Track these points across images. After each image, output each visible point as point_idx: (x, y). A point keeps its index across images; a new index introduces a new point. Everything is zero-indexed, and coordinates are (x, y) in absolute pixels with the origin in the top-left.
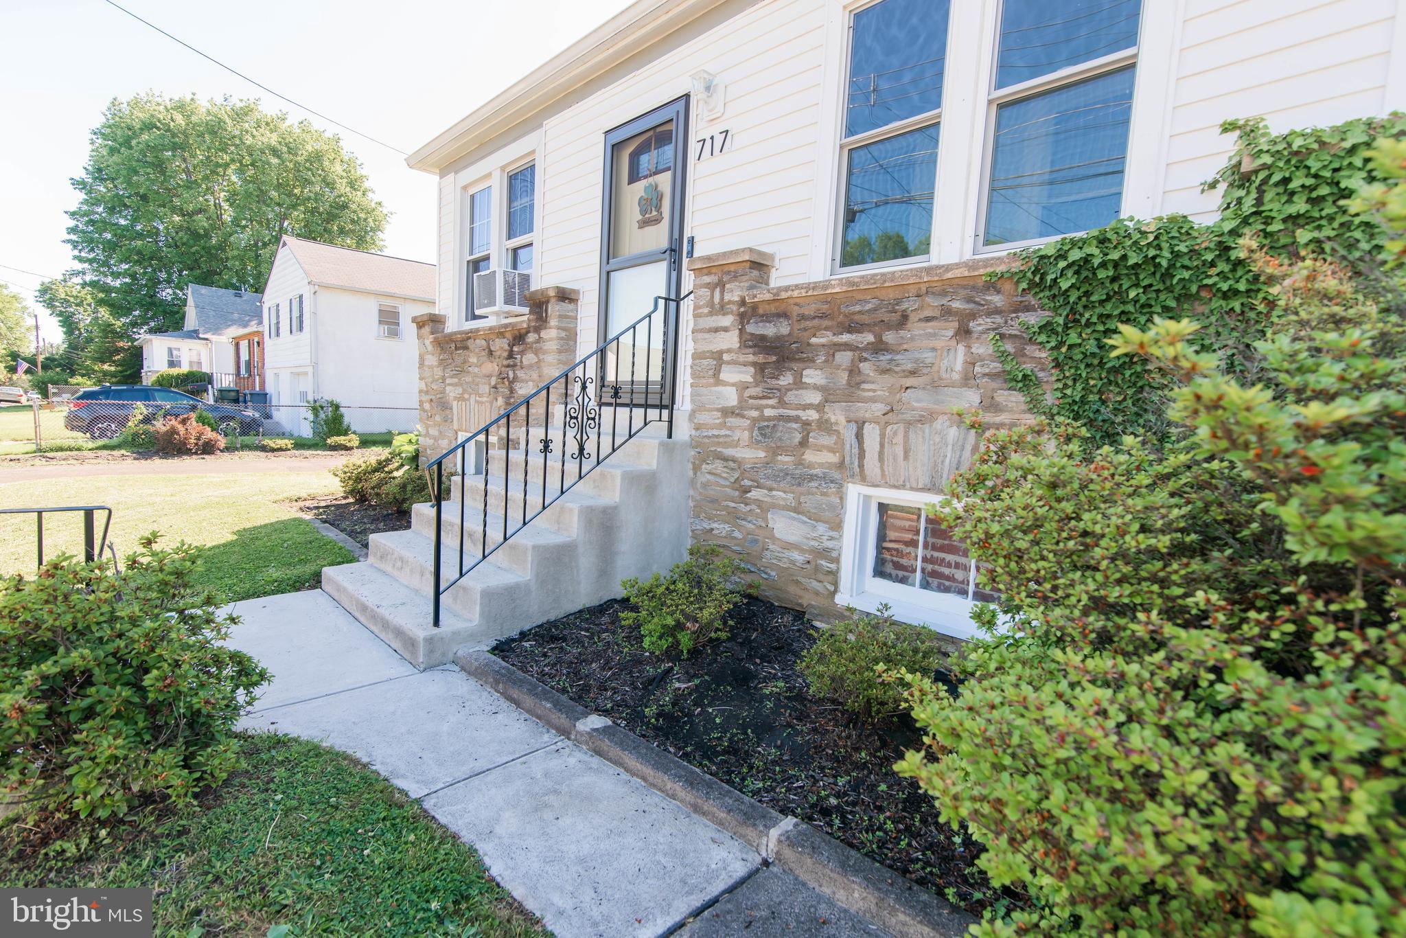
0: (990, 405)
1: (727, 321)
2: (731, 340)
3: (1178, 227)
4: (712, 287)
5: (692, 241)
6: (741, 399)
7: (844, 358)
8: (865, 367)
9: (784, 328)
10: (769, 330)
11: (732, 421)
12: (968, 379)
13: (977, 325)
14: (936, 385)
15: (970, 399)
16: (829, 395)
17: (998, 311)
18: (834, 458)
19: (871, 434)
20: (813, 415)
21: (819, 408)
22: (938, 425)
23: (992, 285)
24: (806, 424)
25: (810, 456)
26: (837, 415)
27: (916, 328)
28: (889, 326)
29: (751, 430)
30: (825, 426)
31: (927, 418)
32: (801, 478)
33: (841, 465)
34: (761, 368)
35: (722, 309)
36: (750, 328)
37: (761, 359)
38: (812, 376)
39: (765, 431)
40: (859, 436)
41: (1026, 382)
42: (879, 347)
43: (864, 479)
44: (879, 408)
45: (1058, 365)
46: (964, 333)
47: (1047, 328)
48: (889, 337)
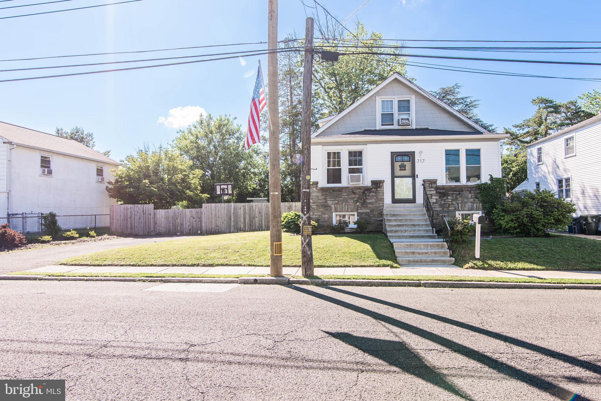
0: (474, 201)
1: (433, 189)
2: (434, 192)
3: (486, 183)
4: (429, 184)
5: (417, 175)
6: (436, 201)
7: (454, 195)
8: (458, 196)
9: (444, 191)
10: (442, 191)
11: (434, 204)
12: (471, 198)
13: (472, 192)
14: (468, 198)
15: (472, 200)
16: (453, 200)
17: (474, 190)
18: (454, 208)
19: (460, 205)
20: (450, 203)
21: (451, 202)
22: (469, 203)
23: (473, 188)
24: (449, 204)
25: (450, 208)
26: (454, 203)
27: (464, 192)
28: (461, 191)
29: (439, 205)
30: (452, 204)
31: (467, 202)
32: (449, 211)
33: (455, 209)
34: (440, 197)
35: (432, 187)
36: (438, 191)
37: (440, 195)
38: (449, 197)
39: (441, 206)
40: (458, 205)
41: (478, 198)
42: (459, 194)
43: (459, 210)
44: (460, 201)
45: (481, 196)
46: (470, 193)
47: (480, 193)
48: (461, 193)
